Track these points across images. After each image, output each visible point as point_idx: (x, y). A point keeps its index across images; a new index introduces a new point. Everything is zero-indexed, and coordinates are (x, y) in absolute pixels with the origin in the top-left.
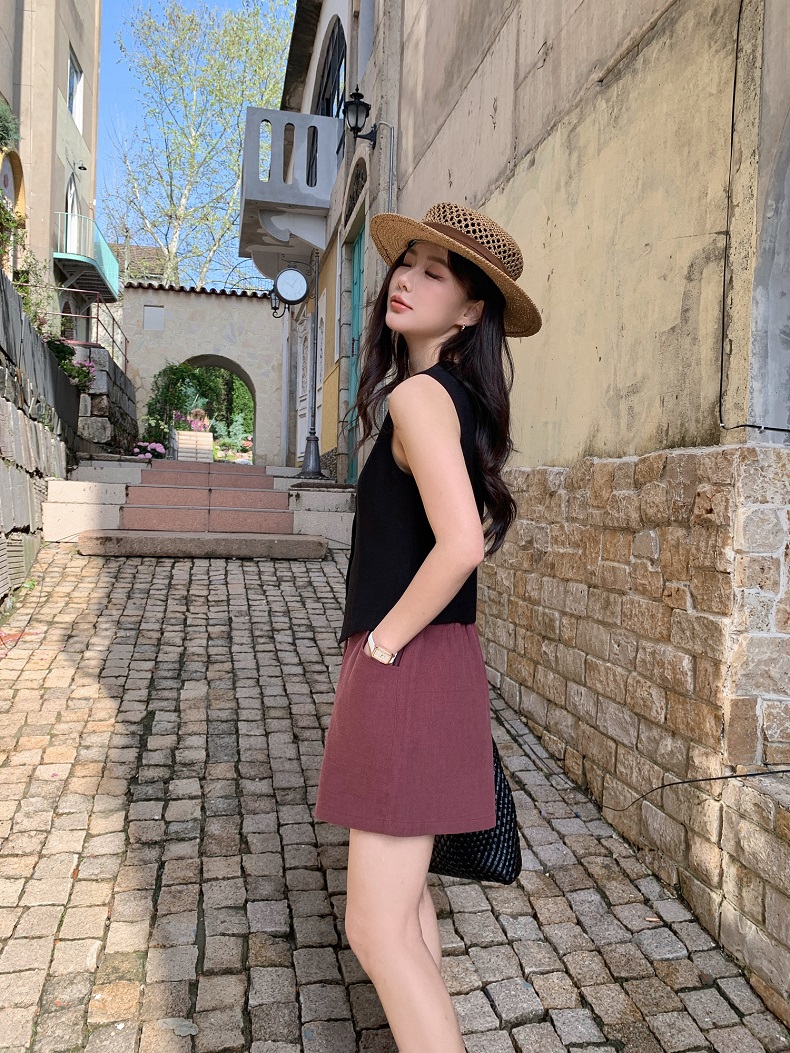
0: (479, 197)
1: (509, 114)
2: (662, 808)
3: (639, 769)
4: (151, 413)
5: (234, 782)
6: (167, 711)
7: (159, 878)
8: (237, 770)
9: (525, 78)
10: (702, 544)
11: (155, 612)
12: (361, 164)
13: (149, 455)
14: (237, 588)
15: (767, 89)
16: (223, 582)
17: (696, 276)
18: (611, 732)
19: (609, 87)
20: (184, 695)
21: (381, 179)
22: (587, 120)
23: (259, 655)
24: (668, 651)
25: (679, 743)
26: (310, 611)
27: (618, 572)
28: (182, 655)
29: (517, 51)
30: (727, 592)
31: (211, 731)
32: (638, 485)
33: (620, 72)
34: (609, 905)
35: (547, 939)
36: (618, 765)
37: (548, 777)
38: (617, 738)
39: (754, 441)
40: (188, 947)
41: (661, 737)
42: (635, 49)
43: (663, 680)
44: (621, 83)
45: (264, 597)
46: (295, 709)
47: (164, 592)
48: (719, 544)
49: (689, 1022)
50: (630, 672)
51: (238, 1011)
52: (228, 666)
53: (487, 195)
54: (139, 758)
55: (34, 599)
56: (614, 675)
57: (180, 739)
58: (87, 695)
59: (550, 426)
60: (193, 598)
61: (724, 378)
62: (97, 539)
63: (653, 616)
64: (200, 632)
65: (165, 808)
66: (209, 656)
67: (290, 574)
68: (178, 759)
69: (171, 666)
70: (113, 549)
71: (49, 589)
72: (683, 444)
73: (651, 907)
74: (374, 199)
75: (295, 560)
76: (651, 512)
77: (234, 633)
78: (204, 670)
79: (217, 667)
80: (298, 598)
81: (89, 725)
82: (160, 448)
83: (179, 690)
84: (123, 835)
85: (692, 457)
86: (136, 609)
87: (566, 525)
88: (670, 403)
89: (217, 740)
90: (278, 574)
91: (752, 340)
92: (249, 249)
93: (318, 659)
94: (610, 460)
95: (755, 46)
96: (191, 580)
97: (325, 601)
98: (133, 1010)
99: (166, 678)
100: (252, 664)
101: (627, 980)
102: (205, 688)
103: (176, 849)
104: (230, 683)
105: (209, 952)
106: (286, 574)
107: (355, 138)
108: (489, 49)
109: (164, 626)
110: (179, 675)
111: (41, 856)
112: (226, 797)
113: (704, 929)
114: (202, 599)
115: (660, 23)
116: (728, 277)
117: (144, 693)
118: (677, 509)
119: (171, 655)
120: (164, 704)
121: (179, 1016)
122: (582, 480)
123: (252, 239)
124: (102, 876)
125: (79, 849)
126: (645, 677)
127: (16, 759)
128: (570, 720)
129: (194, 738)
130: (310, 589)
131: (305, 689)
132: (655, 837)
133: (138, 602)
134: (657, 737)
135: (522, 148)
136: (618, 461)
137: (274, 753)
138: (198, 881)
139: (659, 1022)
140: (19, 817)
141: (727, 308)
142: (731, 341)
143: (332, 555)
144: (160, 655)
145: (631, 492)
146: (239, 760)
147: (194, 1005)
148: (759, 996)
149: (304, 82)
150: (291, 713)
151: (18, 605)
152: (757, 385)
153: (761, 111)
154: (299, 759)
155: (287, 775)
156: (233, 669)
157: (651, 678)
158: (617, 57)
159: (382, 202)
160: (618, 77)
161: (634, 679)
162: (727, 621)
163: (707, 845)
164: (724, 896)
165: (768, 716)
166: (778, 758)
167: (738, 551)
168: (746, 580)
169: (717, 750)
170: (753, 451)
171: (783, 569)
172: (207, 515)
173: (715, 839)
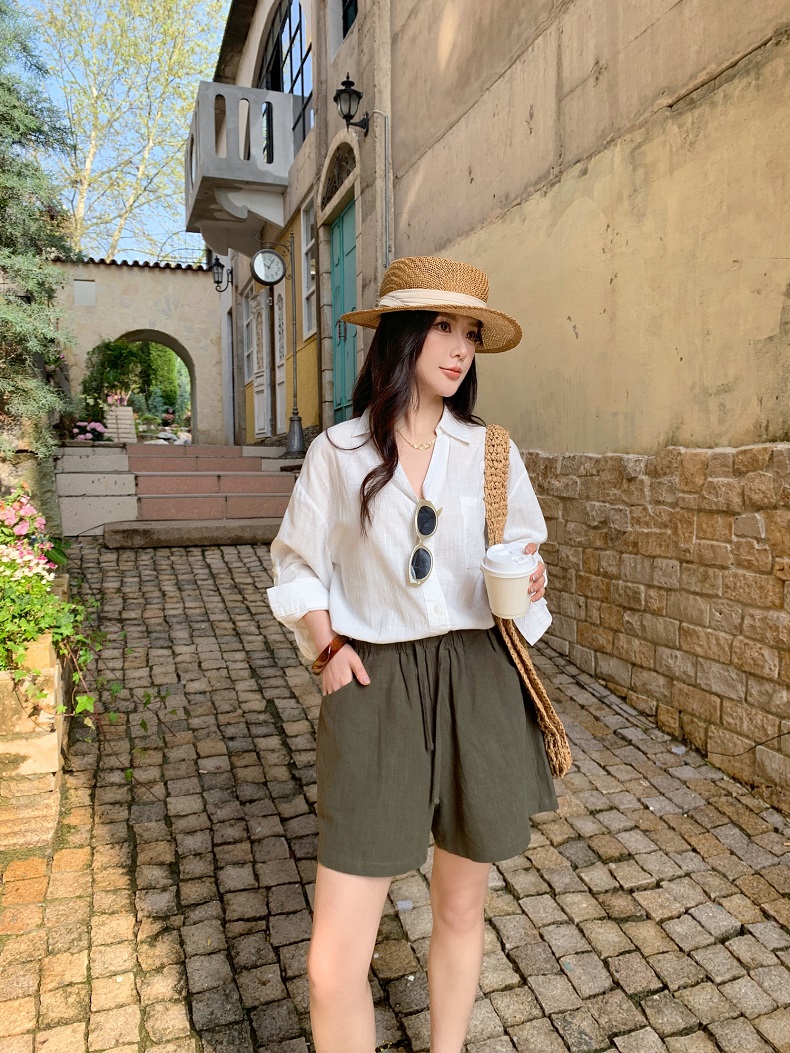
0: (512, 197)
1: (551, 122)
2: (779, 750)
3: (750, 719)
6: (284, 698)
9: (571, 91)
11: (214, 603)
12: (344, 148)
13: (89, 436)
16: (261, 568)
18: (715, 688)
19: (681, 114)
20: (290, 681)
21: (377, 167)
22: (656, 140)
24: (783, 618)
27: (718, 549)
28: (266, 643)
32: (738, 474)
33: (692, 101)
34: (749, 836)
35: (714, 869)
36: (725, 717)
37: (645, 731)
38: (722, 694)
41: (775, 691)
42: (713, 82)
43: (777, 642)
44: (697, 112)
47: (211, 582)
50: (735, 636)
53: (525, 196)
54: (285, 744)
56: (717, 639)
57: (312, 724)
58: (201, 689)
59: (620, 417)
60: (242, 586)
63: (761, 588)
66: (291, 643)
69: (262, 655)
70: (138, 541)
71: (97, 586)
72: (786, 439)
73: (782, 834)
74: (368, 185)
76: (756, 497)
78: (294, 657)
81: (220, 717)
82: (99, 427)
83: (283, 677)
86: (194, 600)
88: (770, 403)
92: (197, 224)
94: (698, 450)
99: (264, 667)
102: (307, 674)
108: (519, 56)
109: (232, 616)
110: (275, 663)
114: (251, 587)
115: (742, 63)
117: (252, 683)
118: (787, 495)
119: (256, 644)
120: (277, 692)
122: (668, 467)
123: (202, 215)
125: (282, 832)
126: (754, 640)
128: (662, 681)
132: (774, 775)
133: (192, 593)
134: (770, 691)
135: (569, 157)
136: (710, 451)
140: (210, 808)
145: (731, 480)
149: (240, 52)
157: (762, 641)
158: (691, 86)
159: (379, 190)
160: (692, 104)
161: (741, 642)
172: (224, 502)
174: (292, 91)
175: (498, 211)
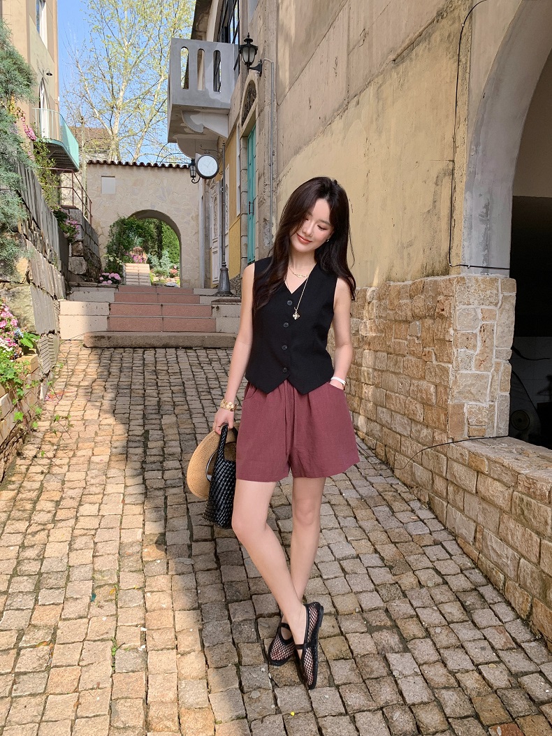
0: (327, 119)
1: (345, 70)
2: (422, 465)
3: (411, 447)
4: (109, 252)
6: (155, 430)
7: (165, 503)
9: (353, 48)
10: (440, 327)
11: (138, 379)
12: (252, 84)
13: (110, 282)
14: (185, 365)
15: (471, 85)
16: (176, 362)
17: (439, 183)
18: (398, 430)
19: (398, 65)
20: (163, 421)
21: (266, 98)
22: (387, 83)
23: (202, 401)
24: (424, 384)
25: (430, 430)
27: (401, 344)
28: (159, 402)
29: (349, 30)
30: (450, 351)
31: (181, 439)
32: (411, 297)
33: (403, 59)
34: (393, 512)
35: (360, 527)
36: (402, 447)
37: (366, 458)
38: (401, 433)
39: (465, 273)
40: (185, 531)
41: (422, 430)
42: (412, 45)
43: (422, 399)
44: (405, 64)
45: (202, 370)
47: (141, 368)
48: (447, 327)
49: (426, 558)
50: (407, 397)
51: (212, 554)
52: (186, 407)
53: (333, 118)
54: (145, 452)
55: (65, 373)
56: (399, 400)
57: (165, 443)
58: (109, 423)
59: (369, 263)
60: (159, 371)
61: (451, 240)
62: (96, 337)
63: (417, 367)
64: (167, 390)
65: (163, 474)
66: (174, 402)
67: (217, 357)
68: (166, 452)
69: (153, 408)
70: (105, 343)
71: (72, 368)
72: (433, 274)
73: (415, 513)
74: (261, 110)
75: (220, 348)
76: (417, 311)
77: (186, 390)
78: (172, 409)
79: (180, 407)
80: (223, 371)
81: (114, 437)
82: (117, 277)
83: (160, 419)
84: (143, 485)
85: (435, 281)
86: (127, 377)
87: (376, 320)
88: (428, 252)
89: (185, 443)
90: (209, 357)
91: (464, 220)
92: (175, 137)
94: (399, 283)
95: (466, 60)
96: (156, 361)
98: (162, 556)
99: (152, 414)
100: (200, 406)
101: (398, 543)
102: (175, 419)
103: (172, 491)
104: (188, 416)
105: (195, 532)
106: (214, 357)
107: (248, 69)
108: (332, 23)
109: (145, 387)
110: (159, 412)
111: (104, 495)
113: (440, 522)
114: (165, 372)
115: (424, 33)
116: (453, 186)
117: (141, 421)
118: (429, 310)
119: (152, 402)
120: (153, 426)
121: (184, 558)
122: (384, 295)
123: (176, 131)
124: (138, 502)
125: (123, 492)
126: (414, 399)
127: (79, 453)
128: (378, 427)
129: (173, 442)
132: (419, 480)
133: (127, 374)
134: (420, 429)
135: (352, 93)
136: (403, 283)
138: (185, 503)
139: (411, 559)
140: (88, 478)
141: (453, 202)
142: (454, 220)
144: (146, 402)
145: (408, 301)
147: (191, 553)
148: (461, 548)
149: (208, 13)
151: (57, 377)
152: (466, 244)
153: (469, 97)
156: (189, 409)
157: (416, 399)
158: (402, 48)
159: (267, 113)
160: (403, 60)
161: (409, 400)
162: (450, 366)
163: (441, 478)
164: (448, 503)
165: (470, 412)
166: (475, 433)
167: (455, 330)
168: (458, 345)
169: (445, 431)
170: (463, 279)
171: (479, 338)
172: (161, 321)
173: (444, 475)
174: (234, 42)
175: (322, 128)
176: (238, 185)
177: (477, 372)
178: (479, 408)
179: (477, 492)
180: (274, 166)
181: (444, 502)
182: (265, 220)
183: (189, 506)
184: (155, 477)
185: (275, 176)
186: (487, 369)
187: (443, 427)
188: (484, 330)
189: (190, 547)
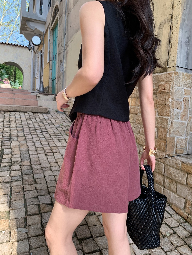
5: (30, 166)
6: (7, 149)
7: (11, 191)
8: (30, 163)
10: (161, 98)
11: (1, 124)
12: (57, 7)
14: (24, 119)
16: (20, 117)
17: (162, 27)
20: (12, 144)
21: (63, 10)
23: (32, 135)
26: (45, 125)
27: (135, 109)
28: (10, 135)
30: (169, 110)
31: (21, 153)
39: (177, 70)
40: (22, 209)
45: (32, 122)
46: (45, 148)
47: (3, 120)
48: (167, 98)
51: (40, 224)
52: (24, 138)
54: (1, 160)
57: (12, 156)
60: (11, 121)
61: (169, 54)
64: (14, 129)
65: (10, 173)
66: (18, 135)
67: (38, 116)
68: (12, 160)
69: (7, 138)
74: (61, 16)
75: (39, 113)
77: (24, 130)
78: (17, 139)
79: (21, 138)
80: (42, 122)
83: (10, 143)
89: (23, 156)
90: (35, 116)
91: (178, 43)
92: (23, 32)
93: (49, 136)
96: (10, 117)
97: (49, 123)
98: (7, 227)
99: (6, 140)
100: (31, 137)
102: (18, 143)
103: (15, 183)
104: (25, 142)
105: (29, 209)
106: (37, 116)
109: (4, 128)
110: (10, 140)
112: (28, 170)
114: (14, 122)
116: (172, 27)
119: (7, 135)
120: (7, 147)
121: (22, 228)
123: (24, 29)
126: (143, 135)
129: (16, 155)
130: (44, 120)
131: (47, 143)
137: (40, 159)
138: (23, 191)
141: (171, 35)
142: (172, 44)
143: (49, 112)
144: (4, 135)
146: (31, 161)
147: (26, 224)
148: (174, 210)
150: (44, 149)
152: (179, 55)
154: (48, 160)
155: (45, 164)
156: (26, 138)
159: (63, 17)
161: (139, 135)
162: (169, 117)
163: (160, 175)
164: (164, 187)
165: (178, 142)
166: (179, 152)
167: (172, 99)
168: (174, 106)
169: (164, 151)
170: (177, 73)
171: (183, 104)
172: (14, 100)
173: (163, 173)
176: (48, 51)
177: (181, 121)
178: (182, 140)
179: (187, 184)
180: (66, 39)
181: (162, 187)
182: (61, 61)
183: (25, 193)
184: (5, 175)
185: (66, 43)
186: (185, 120)
187: (163, 149)
188: (185, 100)
189: (25, 219)
